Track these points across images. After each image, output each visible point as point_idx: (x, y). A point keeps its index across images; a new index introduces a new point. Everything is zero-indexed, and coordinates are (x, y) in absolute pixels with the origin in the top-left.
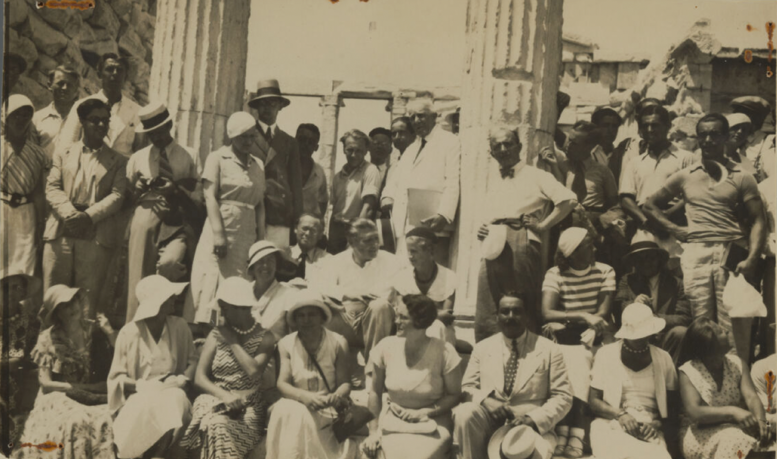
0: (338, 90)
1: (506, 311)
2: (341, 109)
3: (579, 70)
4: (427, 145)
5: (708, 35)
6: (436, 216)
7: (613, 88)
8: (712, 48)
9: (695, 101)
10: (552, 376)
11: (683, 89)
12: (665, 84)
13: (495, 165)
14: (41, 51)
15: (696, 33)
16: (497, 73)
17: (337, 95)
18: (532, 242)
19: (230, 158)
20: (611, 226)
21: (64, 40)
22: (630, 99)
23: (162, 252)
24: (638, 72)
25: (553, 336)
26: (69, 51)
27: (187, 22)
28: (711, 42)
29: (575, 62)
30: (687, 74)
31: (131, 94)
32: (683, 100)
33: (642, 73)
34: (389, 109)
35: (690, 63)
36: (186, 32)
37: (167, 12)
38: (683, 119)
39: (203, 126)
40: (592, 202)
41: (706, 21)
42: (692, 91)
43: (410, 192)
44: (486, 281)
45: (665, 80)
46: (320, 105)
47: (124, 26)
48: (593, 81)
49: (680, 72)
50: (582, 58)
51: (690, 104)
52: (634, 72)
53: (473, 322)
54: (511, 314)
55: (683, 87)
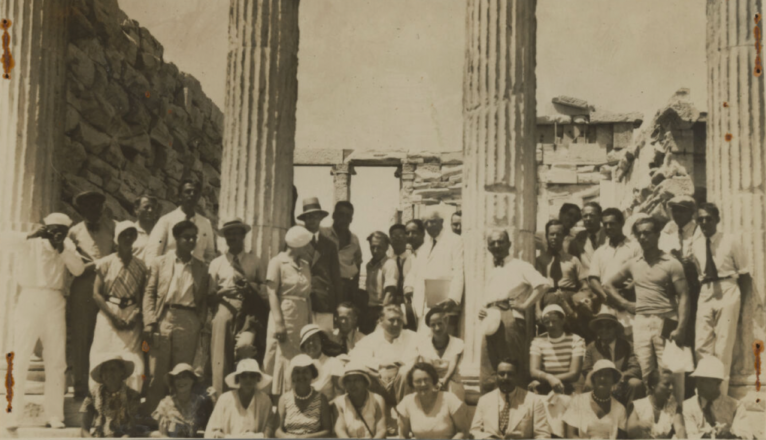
0: (348, 159)
1: (502, 373)
2: (353, 177)
3: (577, 132)
4: (437, 244)
5: (687, 104)
6: (447, 300)
7: (610, 148)
8: (691, 116)
9: (680, 163)
10: (535, 420)
11: (668, 154)
12: (652, 147)
13: (490, 257)
14: (89, 151)
15: (676, 103)
16: (488, 188)
17: (348, 164)
18: (517, 320)
19: (287, 263)
20: (581, 304)
21: (108, 140)
22: (625, 159)
23: (238, 337)
24: (632, 131)
25: (535, 391)
26: (113, 149)
27: (248, 156)
28: (690, 111)
29: (573, 123)
30: (671, 139)
31: (161, 180)
32: (669, 163)
33: (636, 132)
34: (398, 175)
35: (673, 130)
36: (247, 164)
37: (232, 150)
38: (670, 181)
39: (263, 237)
40: (568, 283)
41: (685, 90)
42: (676, 155)
43: (427, 282)
44: (486, 350)
45: (653, 143)
46: (332, 174)
47: (155, 119)
48: (590, 142)
49: (665, 138)
50: (578, 120)
51: (675, 167)
52: (628, 132)
53: (477, 381)
54: (506, 376)
55: (668, 151)
